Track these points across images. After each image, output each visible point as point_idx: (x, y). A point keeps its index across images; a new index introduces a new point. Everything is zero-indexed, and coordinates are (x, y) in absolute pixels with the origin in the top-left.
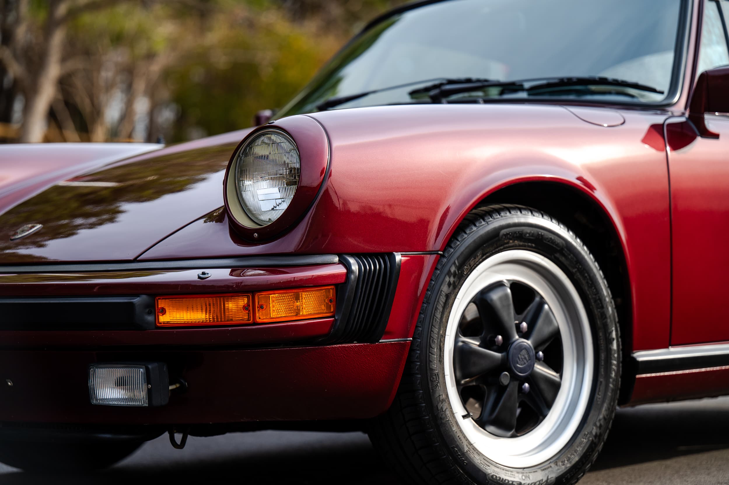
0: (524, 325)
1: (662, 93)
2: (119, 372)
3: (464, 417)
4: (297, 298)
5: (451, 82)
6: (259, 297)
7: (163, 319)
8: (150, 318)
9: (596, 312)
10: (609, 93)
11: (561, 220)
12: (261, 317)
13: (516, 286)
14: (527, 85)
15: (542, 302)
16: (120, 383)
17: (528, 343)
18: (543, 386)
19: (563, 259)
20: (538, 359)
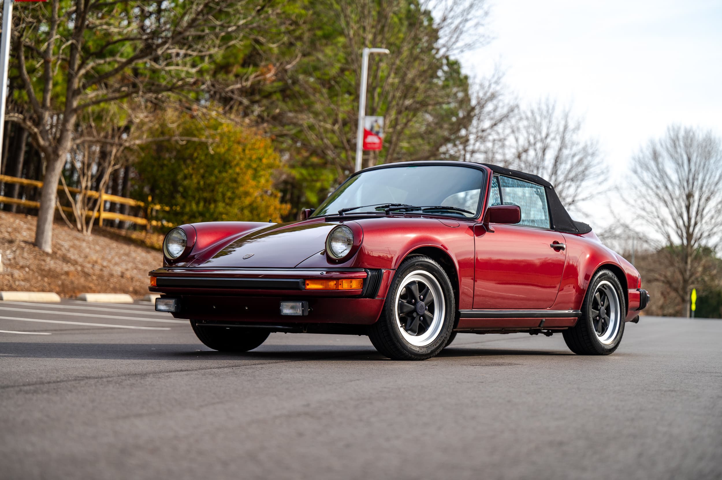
0: (422, 297)
1: (474, 214)
2: (291, 304)
3: (401, 327)
4: (351, 282)
5: (393, 205)
6: (340, 281)
7: (308, 287)
8: (303, 287)
9: (447, 294)
10: (454, 213)
11: (436, 260)
12: (340, 287)
13: (420, 283)
14: (422, 208)
15: (428, 289)
16: (292, 308)
17: (423, 303)
18: (427, 319)
19: (436, 274)
20: (426, 309)
